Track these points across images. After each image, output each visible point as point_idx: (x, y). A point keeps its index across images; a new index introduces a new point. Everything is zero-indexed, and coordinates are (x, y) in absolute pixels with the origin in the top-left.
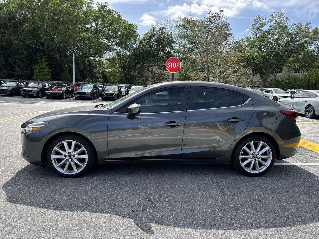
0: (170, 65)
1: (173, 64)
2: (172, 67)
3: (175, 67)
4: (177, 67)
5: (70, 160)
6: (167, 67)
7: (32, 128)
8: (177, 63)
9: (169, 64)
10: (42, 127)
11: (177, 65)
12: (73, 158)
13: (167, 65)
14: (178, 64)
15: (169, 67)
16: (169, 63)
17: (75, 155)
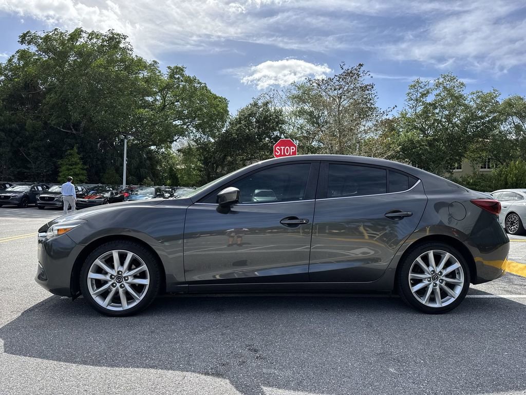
0: (280, 150)
1: (284, 149)
2: (283, 154)
3: (287, 153)
4: (291, 154)
5: (118, 285)
7: (58, 230)
8: (291, 148)
9: (278, 149)
10: (74, 228)
11: (292, 151)
12: (124, 282)
13: (276, 151)
14: (293, 149)
15: (279, 154)
16: (280, 148)
17: (129, 277)
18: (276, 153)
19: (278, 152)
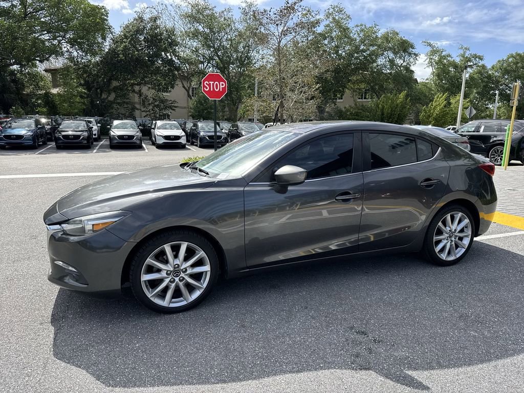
0: (209, 85)
1: (213, 84)
2: (212, 90)
3: (217, 89)
4: (221, 90)
5: (177, 279)
6: (204, 89)
7: (93, 225)
8: (221, 83)
9: (206, 84)
10: (116, 221)
11: (221, 87)
12: (182, 275)
13: (204, 86)
14: (222, 85)
15: (208, 90)
16: (208, 83)
17: (187, 268)
18: (205, 88)
19: (207, 88)
